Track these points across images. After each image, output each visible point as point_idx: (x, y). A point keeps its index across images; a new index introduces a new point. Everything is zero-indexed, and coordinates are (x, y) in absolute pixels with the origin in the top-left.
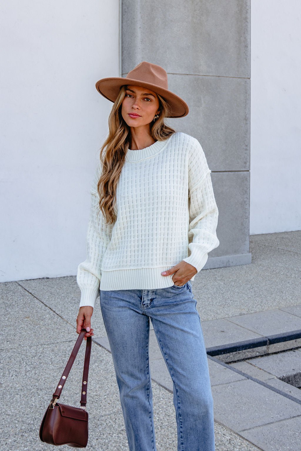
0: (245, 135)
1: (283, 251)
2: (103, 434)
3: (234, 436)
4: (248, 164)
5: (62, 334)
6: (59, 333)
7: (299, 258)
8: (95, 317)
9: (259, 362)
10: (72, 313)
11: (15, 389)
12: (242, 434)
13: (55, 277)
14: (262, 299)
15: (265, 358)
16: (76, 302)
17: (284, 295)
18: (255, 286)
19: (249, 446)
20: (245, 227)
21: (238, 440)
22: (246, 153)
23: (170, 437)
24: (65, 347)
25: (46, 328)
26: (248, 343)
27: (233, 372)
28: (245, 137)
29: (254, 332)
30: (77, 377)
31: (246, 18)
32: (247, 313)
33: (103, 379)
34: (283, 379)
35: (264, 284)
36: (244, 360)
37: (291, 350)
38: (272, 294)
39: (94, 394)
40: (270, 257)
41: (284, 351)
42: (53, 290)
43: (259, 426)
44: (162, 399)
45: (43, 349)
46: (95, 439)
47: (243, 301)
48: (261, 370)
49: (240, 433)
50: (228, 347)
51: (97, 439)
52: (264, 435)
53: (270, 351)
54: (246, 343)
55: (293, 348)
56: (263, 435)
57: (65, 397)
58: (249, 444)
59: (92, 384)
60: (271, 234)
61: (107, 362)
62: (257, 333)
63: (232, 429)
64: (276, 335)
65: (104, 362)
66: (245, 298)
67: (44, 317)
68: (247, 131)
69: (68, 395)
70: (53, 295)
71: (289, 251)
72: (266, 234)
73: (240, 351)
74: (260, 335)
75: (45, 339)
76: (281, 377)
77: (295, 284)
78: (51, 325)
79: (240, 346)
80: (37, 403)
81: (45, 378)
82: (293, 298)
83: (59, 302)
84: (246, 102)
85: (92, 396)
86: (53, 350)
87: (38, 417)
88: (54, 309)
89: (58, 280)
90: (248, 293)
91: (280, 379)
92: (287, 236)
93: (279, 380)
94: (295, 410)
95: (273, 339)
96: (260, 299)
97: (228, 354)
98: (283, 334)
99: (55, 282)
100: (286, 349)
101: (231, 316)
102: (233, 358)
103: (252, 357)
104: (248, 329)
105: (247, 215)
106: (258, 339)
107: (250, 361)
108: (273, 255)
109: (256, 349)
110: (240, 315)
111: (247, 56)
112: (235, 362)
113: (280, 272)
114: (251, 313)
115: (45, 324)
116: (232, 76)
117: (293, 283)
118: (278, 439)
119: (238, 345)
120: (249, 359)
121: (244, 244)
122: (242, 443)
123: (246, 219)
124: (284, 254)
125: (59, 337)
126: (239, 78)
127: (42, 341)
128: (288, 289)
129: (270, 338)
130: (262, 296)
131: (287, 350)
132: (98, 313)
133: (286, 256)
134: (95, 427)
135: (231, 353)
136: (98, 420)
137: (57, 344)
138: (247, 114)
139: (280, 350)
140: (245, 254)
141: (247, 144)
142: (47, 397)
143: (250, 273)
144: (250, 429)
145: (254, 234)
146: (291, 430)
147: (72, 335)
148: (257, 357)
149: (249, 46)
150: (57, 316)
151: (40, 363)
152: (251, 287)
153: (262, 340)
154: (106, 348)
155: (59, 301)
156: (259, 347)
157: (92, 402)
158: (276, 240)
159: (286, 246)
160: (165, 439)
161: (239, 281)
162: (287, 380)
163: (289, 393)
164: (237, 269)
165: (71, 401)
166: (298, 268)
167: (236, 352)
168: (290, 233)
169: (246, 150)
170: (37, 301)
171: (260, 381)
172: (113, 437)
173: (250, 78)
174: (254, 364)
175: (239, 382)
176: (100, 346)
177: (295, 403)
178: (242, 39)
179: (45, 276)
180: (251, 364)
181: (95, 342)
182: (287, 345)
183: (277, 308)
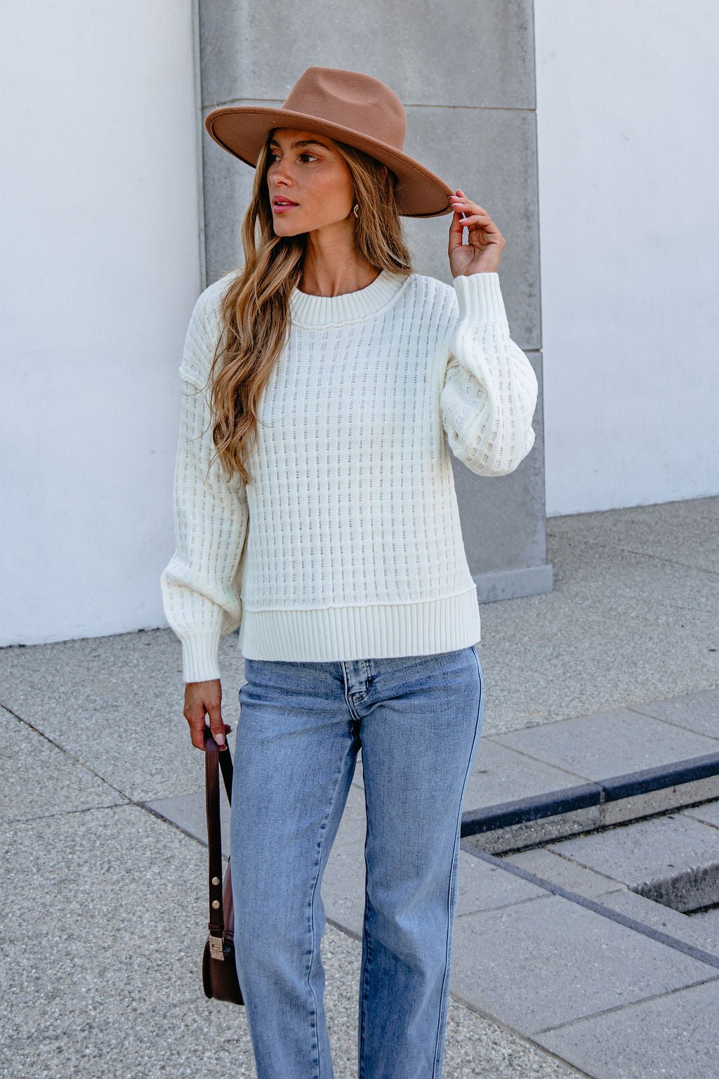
0: (526, 259)
1: (635, 557)
2: (178, 1053)
3: (521, 1046)
4: (535, 332)
5: (63, 792)
6: (56, 790)
7: (677, 575)
8: (149, 745)
9: (581, 848)
10: (88, 738)
12: (541, 1039)
13: (42, 642)
14: (582, 683)
15: (597, 838)
16: (98, 707)
17: (640, 671)
18: (565, 650)
19: (561, 1071)
20: (533, 498)
21: (533, 1057)
22: (530, 305)
24: (73, 827)
25: (21, 778)
26: (549, 800)
27: (512, 877)
28: (526, 262)
29: (567, 771)
30: (106, 905)
32: (546, 721)
33: (175, 908)
34: (644, 892)
35: (587, 645)
36: (542, 844)
37: (663, 813)
38: (609, 670)
39: (152, 947)
40: (602, 573)
41: (644, 818)
42: (36, 678)
43: (586, 1018)
44: (330, 955)
45: (16, 833)
46: (158, 1067)
47: (533, 691)
48: (587, 870)
49: (535, 1038)
50: (499, 812)
51: (163, 1068)
52: (601, 1040)
53: (609, 820)
54: (545, 801)
55: (667, 810)
56: (595, 1041)
57: (76, 960)
58: (562, 1065)
59: (145, 923)
60: (603, 513)
62: (574, 774)
63: (516, 1028)
64: (624, 777)
65: (176, 862)
66: (538, 682)
67: (16, 749)
68: (532, 248)
69: (83, 952)
70: (38, 691)
71: (650, 556)
72: (590, 514)
73: (531, 823)
74: (580, 777)
75: (18, 808)
76: (638, 885)
77: (668, 642)
78: (32, 768)
79: (530, 809)
81: (23, 911)
82: (665, 679)
83: (54, 709)
84: (526, 172)
85: (147, 953)
86: (40, 837)
87: (5, 1013)
88: (40, 728)
89: (49, 651)
90: (546, 669)
91: (636, 891)
92: (642, 517)
93: (632, 894)
94: (678, 971)
95: (615, 789)
96: (579, 685)
97: (500, 831)
98: (642, 773)
99: (41, 657)
100: (649, 812)
101: (504, 730)
102: (512, 840)
103: (562, 837)
104: (549, 764)
105: (538, 465)
106: (577, 788)
107: (556, 847)
108: (609, 568)
109: (572, 815)
110: (528, 727)
111: (525, 52)
112: (518, 850)
113: (629, 611)
114: (556, 722)
115: (19, 768)
116: (488, 105)
117: (662, 641)
118: (636, 1050)
119: (523, 806)
120: (553, 841)
121: (533, 542)
122: (544, 1065)
123: (537, 475)
124: (637, 563)
125: (55, 800)
126: (507, 109)
127: (11, 814)
128: (649, 654)
129: (607, 785)
130: (584, 675)
131: (651, 816)
132: (156, 734)
133: (642, 568)
134: (157, 1035)
135: (508, 829)
136: (165, 1016)
137: (50, 820)
138: (529, 204)
139: (633, 816)
140: (538, 568)
141: (532, 282)
142: (28, 959)
143: (549, 617)
144: (562, 1026)
145: (558, 515)
146: (671, 1025)
147: (91, 793)
148: (574, 835)
149: (530, 27)
150: (50, 744)
151: (8, 871)
152: (555, 654)
153: (586, 791)
154: (179, 824)
155: (53, 705)
156: (579, 811)
157: (145, 971)
158: (614, 529)
159: (641, 543)
160: (341, 1059)
161: (521, 639)
162: (655, 893)
163: (661, 929)
164: (515, 607)
165: (91, 968)
166: (673, 599)
167: (519, 826)
168: (651, 510)
169: (531, 295)
171: (585, 899)
172: (205, 1059)
173: (535, 110)
174: (567, 854)
175: (529, 904)
176: (165, 820)
177: (678, 953)
179: (16, 641)
180: (560, 855)
181: (151, 811)
182: (652, 801)
183: (624, 705)
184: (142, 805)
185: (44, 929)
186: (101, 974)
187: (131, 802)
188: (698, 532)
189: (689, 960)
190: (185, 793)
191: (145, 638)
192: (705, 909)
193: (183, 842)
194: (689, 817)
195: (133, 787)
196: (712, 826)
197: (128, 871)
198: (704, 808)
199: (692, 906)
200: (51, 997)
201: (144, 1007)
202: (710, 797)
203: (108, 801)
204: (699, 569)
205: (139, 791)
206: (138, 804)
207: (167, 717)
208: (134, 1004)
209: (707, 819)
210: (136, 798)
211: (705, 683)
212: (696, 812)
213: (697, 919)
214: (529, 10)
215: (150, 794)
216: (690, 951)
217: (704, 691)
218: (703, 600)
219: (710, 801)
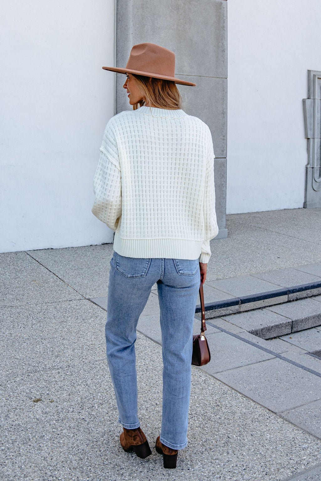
0: (223, 127)
1: (255, 228)
2: (97, 375)
3: (209, 377)
4: (225, 152)
5: (64, 295)
6: (61, 294)
7: (268, 234)
8: (92, 281)
9: (232, 318)
10: (72, 278)
11: (23, 338)
12: (215, 375)
13: (58, 248)
14: (236, 266)
15: (238, 315)
16: (76, 269)
17: (255, 263)
18: (230, 256)
19: (221, 385)
20: (222, 207)
21: (212, 381)
22: (223, 143)
23: (154, 378)
24: (66, 305)
25: (50, 290)
26: (223, 303)
27: (209, 326)
28: (222, 128)
29: (229, 294)
30: (76, 329)
31: (223, 27)
32: (223, 278)
33: (98, 331)
34: (252, 333)
35: (238, 255)
36: (219, 317)
37: (260, 308)
38: (244, 263)
39: (90, 343)
40: (244, 233)
41: (253, 310)
42: (56, 259)
43: (230, 369)
44: (148, 348)
45: (48, 307)
46: (90, 379)
47: (219, 269)
48: (234, 325)
49: (214, 375)
50: (206, 306)
51: (92, 379)
52: (234, 376)
53: (242, 310)
54: (221, 303)
55: (261, 307)
56: (233, 376)
57: (65, 346)
58: (221, 383)
59: (88, 336)
60: (245, 214)
61: (102, 318)
62: (231, 295)
63: (207, 372)
64: (247, 296)
65: (99, 318)
66: (221, 266)
67: (49, 280)
68: (224, 124)
70: (56, 263)
71: (260, 228)
72: (241, 214)
73: (216, 310)
74: (233, 296)
75: (49, 299)
76: (250, 330)
77: (264, 255)
78: (54, 287)
79: (216, 305)
80: (41, 350)
81: (49, 330)
82: (262, 266)
83: (61, 269)
84: (223, 99)
85: (88, 345)
86: (55, 308)
87: (42, 361)
88: (57, 274)
89: (61, 251)
90: (224, 262)
91: (249, 332)
92: (258, 215)
94: (261, 356)
95: (244, 300)
96: (234, 267)
97: (206, 312)
98: (253, 295)
99: (58, 252)
100: (255, 307)
101: (209, 280)
102: (210, 315)
103: (226, 315)
104: (223, 292)
105: (224, 196)
106: (232, 299)
107: (224, 318)
108: (246, 231)
109: (230, 308)
110: (217, 280)
111: (224, 59)
112: (212, 318)
113: (252, 245)
114: (226, 278)
115: (50, 287)
116: (211, 76)
117: (262, 254)
118: (246, 379)
119: (214, 304)
120: (223, 316)
121: (222, 221)
122: (216, 383)
123: (223, 199)
124: (256, 230)
125: (61, 297)
126: (218, 78)
127: (46, 300)
128: (258, 258)
129: (242, 299)
130: (236, 264)
131: (256, 309)
132: (95, 278)
133: (257, 231)
134: (90, 370)
135: (208, 311)
136: (93, 364)
137: (59, 303)
138: (224, 109)
139: (250, 309)
140: (223, 230)
141: (224, 135)
142: (50, 345)
143: (226, 246)
144: (222, 371)
145: (230, 214)
146: (257, 372)
147: (72, 295)
148: (230, 314)
149: (226, 51)
150: (60, 280)
151: (44, 318)
152: (227, 257)
153: (235, 300)
154: (101, 306)
155: (61, 268)
156: (232, 306)
157: (88, 350)
158: (249, 219)
159: (257, 224)
160: (150, 379)
161: (216, 252)
162: (256, 333)
163: (256, 343)
164: (215, 242)
165: (70, 349)
166: (267, 241)
167: (212, 310)
168: (261, 213)
169: (224, 140)
170: (43, 267)
171: (232, 333)
172: (106, 377)
173: (227, 78)
174: (228, 320)
175: (214, 334)
176: (96, 305)
177: (261, 350)
178: (220, 44)
179: (50, 247)
180: (225, 320)
181: (92, 302)
182: (256, 304)
183: (249, 274)
184: (89, 299)
185: (56, 336)
186: (73, 350)
187: (85, 298)
188: (276, 221)
189: (265, 353)
190: (103, 296)
191: (92, 248)
192: (272, 339)
193: (102, 311)
194: (268, 310)
195: (86, 294)
196: (275, 313)
197: (83, 320)
198: (273, 307)
199: (267, 338)
200: (57, 357)
201: (86, 361)
202: (275, 304)
203: (78, 298)
204: (276, 232)
205: (88, 295)
206: (88, 299)
207: (98, 273)
208: (83, 360)
209: (274, 311)
210: (87, 298)
211: (276, 268)
212: (270, 308)
213: (269, 341)
214: (226, 46)
215: (92, 296)
216: (265, 350)
217: (275, 270)
218: (276, 242)
219: (275, 305)
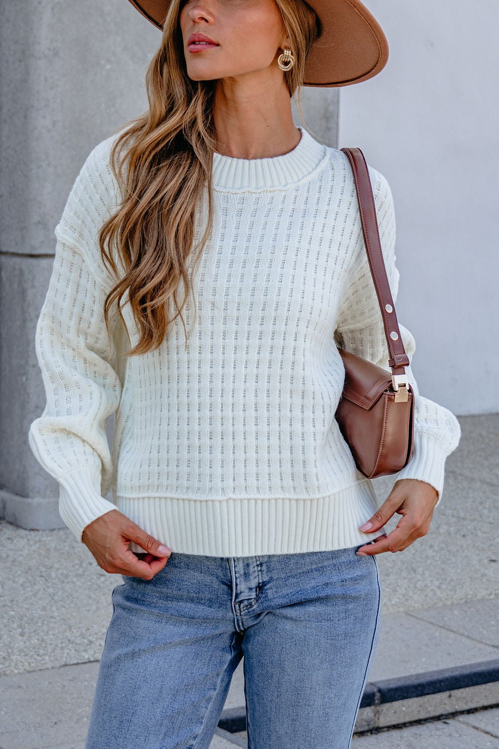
7: (460, 486)
15: (370, 740)
17: (419, 577)
37: (438, 718)
41: (419, 722)
53: (383, 722)
55: (442, 715)
64: (399, 679)
77: (449, 551)
82: (443, 587)
95: (390, 691)
98: (417, 676)
100: (424, 715)
117: (442, 549)
128: (429, 562)
129: (382, 686)
131: (427, 720)
139: (407, 719)
166: (455, 509)
182: (427, 705)
183: (402, 609)
194: (464, 723)
196: (487, 733)
198: (479, 716)
204: (483, 482)
209: (482, 726)
211: (485, 592)
212: (471, 718)
217: (483, 600)
218: (486, 512)
219: (485, 708)
